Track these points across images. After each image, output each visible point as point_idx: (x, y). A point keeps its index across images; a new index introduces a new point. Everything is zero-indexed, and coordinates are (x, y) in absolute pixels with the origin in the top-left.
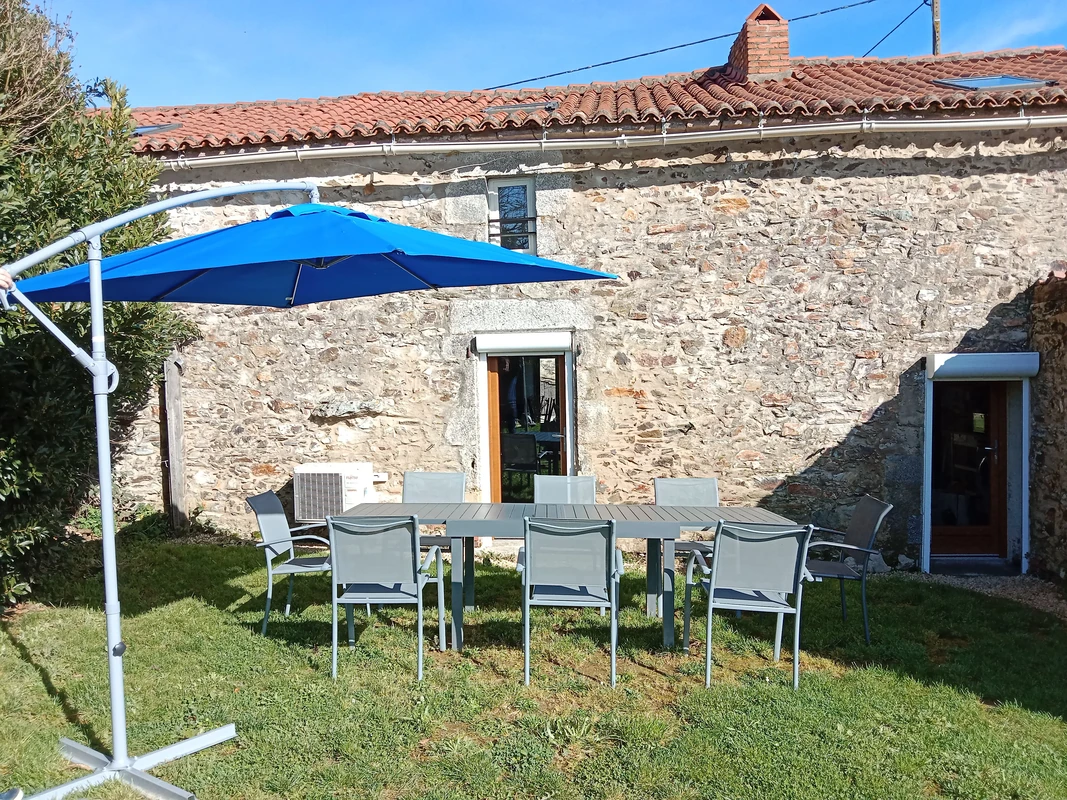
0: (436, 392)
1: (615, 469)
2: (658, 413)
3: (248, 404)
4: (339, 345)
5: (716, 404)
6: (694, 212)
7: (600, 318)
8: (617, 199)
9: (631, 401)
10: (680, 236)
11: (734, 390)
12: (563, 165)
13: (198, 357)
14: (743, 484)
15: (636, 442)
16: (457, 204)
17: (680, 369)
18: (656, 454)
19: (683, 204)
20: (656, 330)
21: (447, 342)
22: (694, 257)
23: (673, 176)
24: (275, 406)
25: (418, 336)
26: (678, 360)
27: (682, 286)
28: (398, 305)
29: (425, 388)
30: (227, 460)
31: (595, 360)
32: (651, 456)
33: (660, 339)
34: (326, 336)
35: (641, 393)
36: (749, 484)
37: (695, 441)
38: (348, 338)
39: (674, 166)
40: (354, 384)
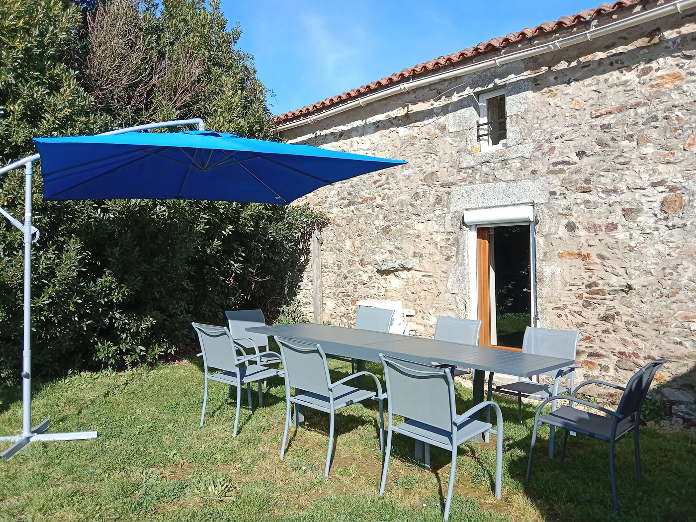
0: (443, 254)
1: (566, 320)
2: (602, 274)
3: (349, 261)
4: (391, 223)
5: (655, 266)
6: (631, 93)
7: (553, 193)
8: (566, 92)
9: (579, 262)
10: (619, 115)
11: (673, 254)
12: (525, 73)
13: (329, 233)
14: (680, 343)
15: (584, 299)
16: (455, 117)
17: (621, 235)
18: (601, 310)
19: (621, 87)
20: (600, 200)
21: (448, 217)
22: (631, 133)
23: (611, 64)
24: (362, 263)
25: (432, 215)
26: (619, 226)
27: (622, 160)
28: (421, 194)
29: (436, 251)
30: (341, 295)
31: (550, 228)
32: (597, 311)
33: (603, 209)
34: (385, 217)
35: (588, 256)
36: (687, 344)
37: (635, 300)
38: (395, 219)
39: (611, 56)
40: (398, 248)
